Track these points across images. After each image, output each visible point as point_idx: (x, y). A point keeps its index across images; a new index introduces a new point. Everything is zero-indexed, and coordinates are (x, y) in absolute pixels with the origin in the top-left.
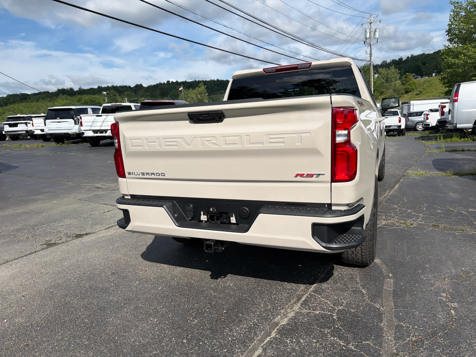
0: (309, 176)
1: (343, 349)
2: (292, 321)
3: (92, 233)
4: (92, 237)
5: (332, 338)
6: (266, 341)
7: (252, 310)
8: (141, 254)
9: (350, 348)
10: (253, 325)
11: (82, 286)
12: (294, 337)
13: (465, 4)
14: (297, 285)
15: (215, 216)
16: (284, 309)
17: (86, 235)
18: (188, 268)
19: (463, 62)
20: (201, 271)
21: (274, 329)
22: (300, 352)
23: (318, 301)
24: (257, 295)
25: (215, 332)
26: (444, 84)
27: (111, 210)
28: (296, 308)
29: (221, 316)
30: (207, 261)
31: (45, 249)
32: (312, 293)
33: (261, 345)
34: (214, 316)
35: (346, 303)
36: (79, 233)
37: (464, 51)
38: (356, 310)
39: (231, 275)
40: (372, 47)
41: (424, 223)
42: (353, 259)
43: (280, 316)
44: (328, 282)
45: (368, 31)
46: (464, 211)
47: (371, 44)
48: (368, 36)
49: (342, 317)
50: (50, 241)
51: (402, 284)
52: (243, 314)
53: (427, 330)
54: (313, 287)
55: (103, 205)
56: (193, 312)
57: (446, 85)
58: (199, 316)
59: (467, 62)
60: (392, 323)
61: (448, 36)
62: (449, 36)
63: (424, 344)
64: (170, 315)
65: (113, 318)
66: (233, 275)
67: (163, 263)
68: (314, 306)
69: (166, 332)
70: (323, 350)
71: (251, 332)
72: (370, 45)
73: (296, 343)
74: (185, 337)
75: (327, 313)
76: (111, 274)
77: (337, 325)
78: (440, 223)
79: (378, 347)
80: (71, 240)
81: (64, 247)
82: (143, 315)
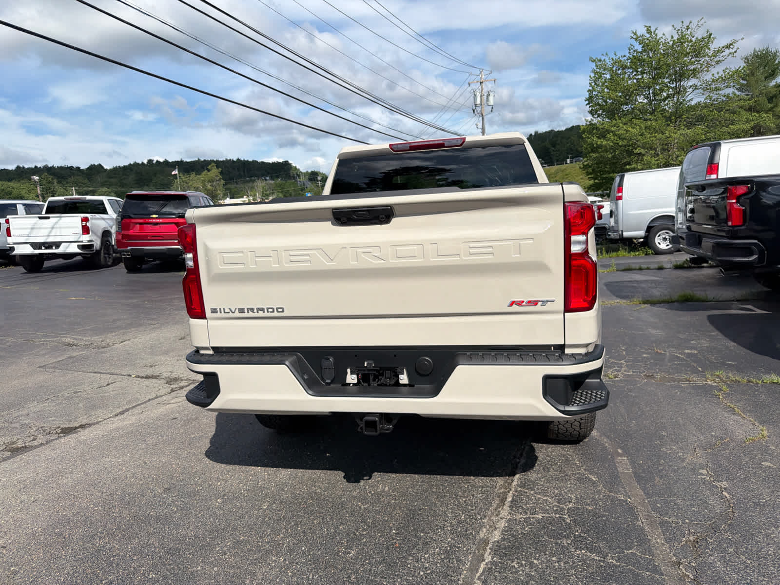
0: (530, 303)
1: (601, 566)
2: (506, 533)
3: (94, 424)
4: (96, 431)
5: (578, 552)
6: (481, 570)
7: (437, 525)
8: (204, 452)
9: (611, 562)
10: (450, 547)
11: (115, 517)
12: (522, 558)
13: (610, 63)
14: (490, 478)
15: (371, 374)
16: (487, 518)
17: (82, 428)
18: (300, 469)
19: (612, 144)
20: (325, 472)
21: (485, 550)
22: (541, 579)
23: (533, 499)
24: (434, 500)
25: (392, 566)
26: (588, 175)
27: (113, 382)
28: (505, 512)
29: (391, 539)
30: (327, 455)
31: (8, 458)
32: (519, 489)
33: (475, 576)
34: (379, 540)
35: (574, 498)
36: (67, 426)
37: (613, 129)
38: (594, 507)
39: (379, 473)
40: (485, 118)
41: (631, 373)
42: (567, 431)
43: (486, 528)
44: (534, 469)
45: (478, 94)
46: (679, 353)
47: (484, 114)
48: (478, 102)
49: (579, 519)
50: (13, 443)
51: (641, 462)
52: (426, 533)
53: (703, 523)
54: (516, 480)
55: (92, 374)
56: (342, 539)
57: (590, 176)
58: (355, 544)
59: (618, 144)
60: (653, 520)
61: (588, 106)
62: (590, 107)
63: (708, 544)
64: (303, 548)
65: (201, 564)
66: (381, 473)
67: (251, 465)
68: (531, 507)
69: (309, 577)
70: (573, 572)
71: (451, 559)
72: (482, 115)
73: (528, 566)
74: (346, 581)
75: (554, 515)
76: (164, 490)
77: (578, 532)
78: (654, 373)
79: (650, 556)
80: (56, 439)
81: (47, 452)
82: (255, 554)
